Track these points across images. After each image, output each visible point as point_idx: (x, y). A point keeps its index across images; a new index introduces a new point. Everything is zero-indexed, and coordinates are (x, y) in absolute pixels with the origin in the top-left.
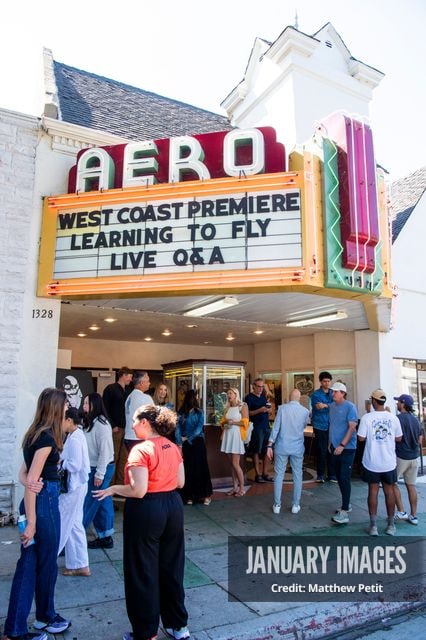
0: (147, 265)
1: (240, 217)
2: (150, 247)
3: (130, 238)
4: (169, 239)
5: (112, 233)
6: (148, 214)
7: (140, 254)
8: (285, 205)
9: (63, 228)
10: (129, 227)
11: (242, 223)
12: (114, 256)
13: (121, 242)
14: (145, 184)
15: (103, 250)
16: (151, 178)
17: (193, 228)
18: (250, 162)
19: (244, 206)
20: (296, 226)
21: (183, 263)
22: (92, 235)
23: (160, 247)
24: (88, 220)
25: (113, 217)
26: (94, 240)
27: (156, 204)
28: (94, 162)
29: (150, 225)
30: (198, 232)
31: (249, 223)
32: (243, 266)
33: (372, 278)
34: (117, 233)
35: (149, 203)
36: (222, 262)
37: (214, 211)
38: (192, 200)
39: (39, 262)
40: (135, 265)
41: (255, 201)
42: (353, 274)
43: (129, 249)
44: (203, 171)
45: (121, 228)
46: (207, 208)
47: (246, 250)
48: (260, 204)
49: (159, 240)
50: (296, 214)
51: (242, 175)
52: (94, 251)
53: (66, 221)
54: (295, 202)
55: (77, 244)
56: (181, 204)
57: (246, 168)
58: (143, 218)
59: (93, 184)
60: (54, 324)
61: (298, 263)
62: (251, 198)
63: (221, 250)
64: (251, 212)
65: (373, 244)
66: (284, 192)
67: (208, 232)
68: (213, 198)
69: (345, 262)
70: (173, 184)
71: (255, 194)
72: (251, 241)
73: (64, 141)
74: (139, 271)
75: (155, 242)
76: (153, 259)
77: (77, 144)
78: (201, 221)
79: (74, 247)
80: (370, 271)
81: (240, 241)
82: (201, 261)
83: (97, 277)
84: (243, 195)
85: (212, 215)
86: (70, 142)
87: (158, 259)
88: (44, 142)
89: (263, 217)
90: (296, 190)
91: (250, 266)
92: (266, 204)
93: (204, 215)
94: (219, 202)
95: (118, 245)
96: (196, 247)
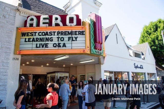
0: (46, 47)
1: (70, 36)
2: (47, 42)
3: (41, 40)
4: (52, 41)
5: (36, 38)
6: (46, 34)
7: (44, 44)
8: (81, 34)
9: (22, 36)
10: (41, 37)
11: (71, 37)
12: (37, 44)
13: (39, 41)
14: (46, 26)
15: (34, 43)
16: (48, 25)
17: (58, 38)
18: (73, 23)
19: (71, 33)
20: (84, 39)
21: (55, 47)
22: (31, 38)
23: (49, 42)
24: (30, 34)
25: (37, 34)
26: (31, 40)
27: (49, 31)
28: (32, 20)
29: (47, 37)
30: (60, 39)
31: (73, 37)
32: (71, 48)
33: (101, 52)
34: (38, 38)
35: (47, 31)
36: (66, 47)
37: (64, 34)
38: (58, 31)
39: (15, 45)
40: (43, 47)
41: (74, 32)
42: (97, 51)
43: (41, 43)
44: (61, 24)
45: (39, 37)
46: (62, 33)
47: (72, 44)
48: (75, 33)
49: (49, 41)
50: (84, 36)
51: (71, 26)
52: (31, 43)
53: (23, 34)
54: (84, 33)
55: (26, 41)
56: (55, 32)
57: (72, 24)
58: (45, 35)
59: (31, 25)
60: (19, 62)
61: (84, 48)
62: (73, 31)
63: (66, 44)
64: (73, 35)
65: (101, 44)
66: (81, 30)
67: (62, 39)
68: (64, 31)
69: (95, 48)
70: (53, 27)
71: (74, 31)
72: (73, 42)
73: (23, 13)
74: (44, 48)
75: (48, 41)
76: (47, 45)
77: (27, 14)
78: (61, 36)
79: (25, 41)
80: (101, 50)
81: (70, 42)
82: (60, 46)
83: (32, 50)
84: (71, 31)
85: (63, 35)
86: (25, 14)
87: (49, 46)
88: (18, 13)
89: (76, 36)
90: (84, 30)
91: (73, 48)
92: (77, 33)
93: (61, 35)
94: (65, 32)
95: (38, 41)
96: (59, 43)
